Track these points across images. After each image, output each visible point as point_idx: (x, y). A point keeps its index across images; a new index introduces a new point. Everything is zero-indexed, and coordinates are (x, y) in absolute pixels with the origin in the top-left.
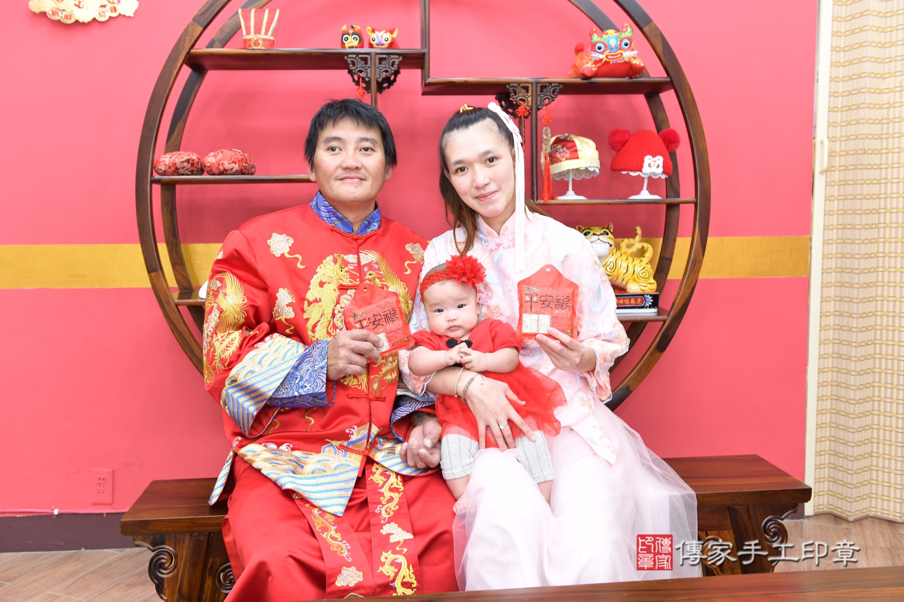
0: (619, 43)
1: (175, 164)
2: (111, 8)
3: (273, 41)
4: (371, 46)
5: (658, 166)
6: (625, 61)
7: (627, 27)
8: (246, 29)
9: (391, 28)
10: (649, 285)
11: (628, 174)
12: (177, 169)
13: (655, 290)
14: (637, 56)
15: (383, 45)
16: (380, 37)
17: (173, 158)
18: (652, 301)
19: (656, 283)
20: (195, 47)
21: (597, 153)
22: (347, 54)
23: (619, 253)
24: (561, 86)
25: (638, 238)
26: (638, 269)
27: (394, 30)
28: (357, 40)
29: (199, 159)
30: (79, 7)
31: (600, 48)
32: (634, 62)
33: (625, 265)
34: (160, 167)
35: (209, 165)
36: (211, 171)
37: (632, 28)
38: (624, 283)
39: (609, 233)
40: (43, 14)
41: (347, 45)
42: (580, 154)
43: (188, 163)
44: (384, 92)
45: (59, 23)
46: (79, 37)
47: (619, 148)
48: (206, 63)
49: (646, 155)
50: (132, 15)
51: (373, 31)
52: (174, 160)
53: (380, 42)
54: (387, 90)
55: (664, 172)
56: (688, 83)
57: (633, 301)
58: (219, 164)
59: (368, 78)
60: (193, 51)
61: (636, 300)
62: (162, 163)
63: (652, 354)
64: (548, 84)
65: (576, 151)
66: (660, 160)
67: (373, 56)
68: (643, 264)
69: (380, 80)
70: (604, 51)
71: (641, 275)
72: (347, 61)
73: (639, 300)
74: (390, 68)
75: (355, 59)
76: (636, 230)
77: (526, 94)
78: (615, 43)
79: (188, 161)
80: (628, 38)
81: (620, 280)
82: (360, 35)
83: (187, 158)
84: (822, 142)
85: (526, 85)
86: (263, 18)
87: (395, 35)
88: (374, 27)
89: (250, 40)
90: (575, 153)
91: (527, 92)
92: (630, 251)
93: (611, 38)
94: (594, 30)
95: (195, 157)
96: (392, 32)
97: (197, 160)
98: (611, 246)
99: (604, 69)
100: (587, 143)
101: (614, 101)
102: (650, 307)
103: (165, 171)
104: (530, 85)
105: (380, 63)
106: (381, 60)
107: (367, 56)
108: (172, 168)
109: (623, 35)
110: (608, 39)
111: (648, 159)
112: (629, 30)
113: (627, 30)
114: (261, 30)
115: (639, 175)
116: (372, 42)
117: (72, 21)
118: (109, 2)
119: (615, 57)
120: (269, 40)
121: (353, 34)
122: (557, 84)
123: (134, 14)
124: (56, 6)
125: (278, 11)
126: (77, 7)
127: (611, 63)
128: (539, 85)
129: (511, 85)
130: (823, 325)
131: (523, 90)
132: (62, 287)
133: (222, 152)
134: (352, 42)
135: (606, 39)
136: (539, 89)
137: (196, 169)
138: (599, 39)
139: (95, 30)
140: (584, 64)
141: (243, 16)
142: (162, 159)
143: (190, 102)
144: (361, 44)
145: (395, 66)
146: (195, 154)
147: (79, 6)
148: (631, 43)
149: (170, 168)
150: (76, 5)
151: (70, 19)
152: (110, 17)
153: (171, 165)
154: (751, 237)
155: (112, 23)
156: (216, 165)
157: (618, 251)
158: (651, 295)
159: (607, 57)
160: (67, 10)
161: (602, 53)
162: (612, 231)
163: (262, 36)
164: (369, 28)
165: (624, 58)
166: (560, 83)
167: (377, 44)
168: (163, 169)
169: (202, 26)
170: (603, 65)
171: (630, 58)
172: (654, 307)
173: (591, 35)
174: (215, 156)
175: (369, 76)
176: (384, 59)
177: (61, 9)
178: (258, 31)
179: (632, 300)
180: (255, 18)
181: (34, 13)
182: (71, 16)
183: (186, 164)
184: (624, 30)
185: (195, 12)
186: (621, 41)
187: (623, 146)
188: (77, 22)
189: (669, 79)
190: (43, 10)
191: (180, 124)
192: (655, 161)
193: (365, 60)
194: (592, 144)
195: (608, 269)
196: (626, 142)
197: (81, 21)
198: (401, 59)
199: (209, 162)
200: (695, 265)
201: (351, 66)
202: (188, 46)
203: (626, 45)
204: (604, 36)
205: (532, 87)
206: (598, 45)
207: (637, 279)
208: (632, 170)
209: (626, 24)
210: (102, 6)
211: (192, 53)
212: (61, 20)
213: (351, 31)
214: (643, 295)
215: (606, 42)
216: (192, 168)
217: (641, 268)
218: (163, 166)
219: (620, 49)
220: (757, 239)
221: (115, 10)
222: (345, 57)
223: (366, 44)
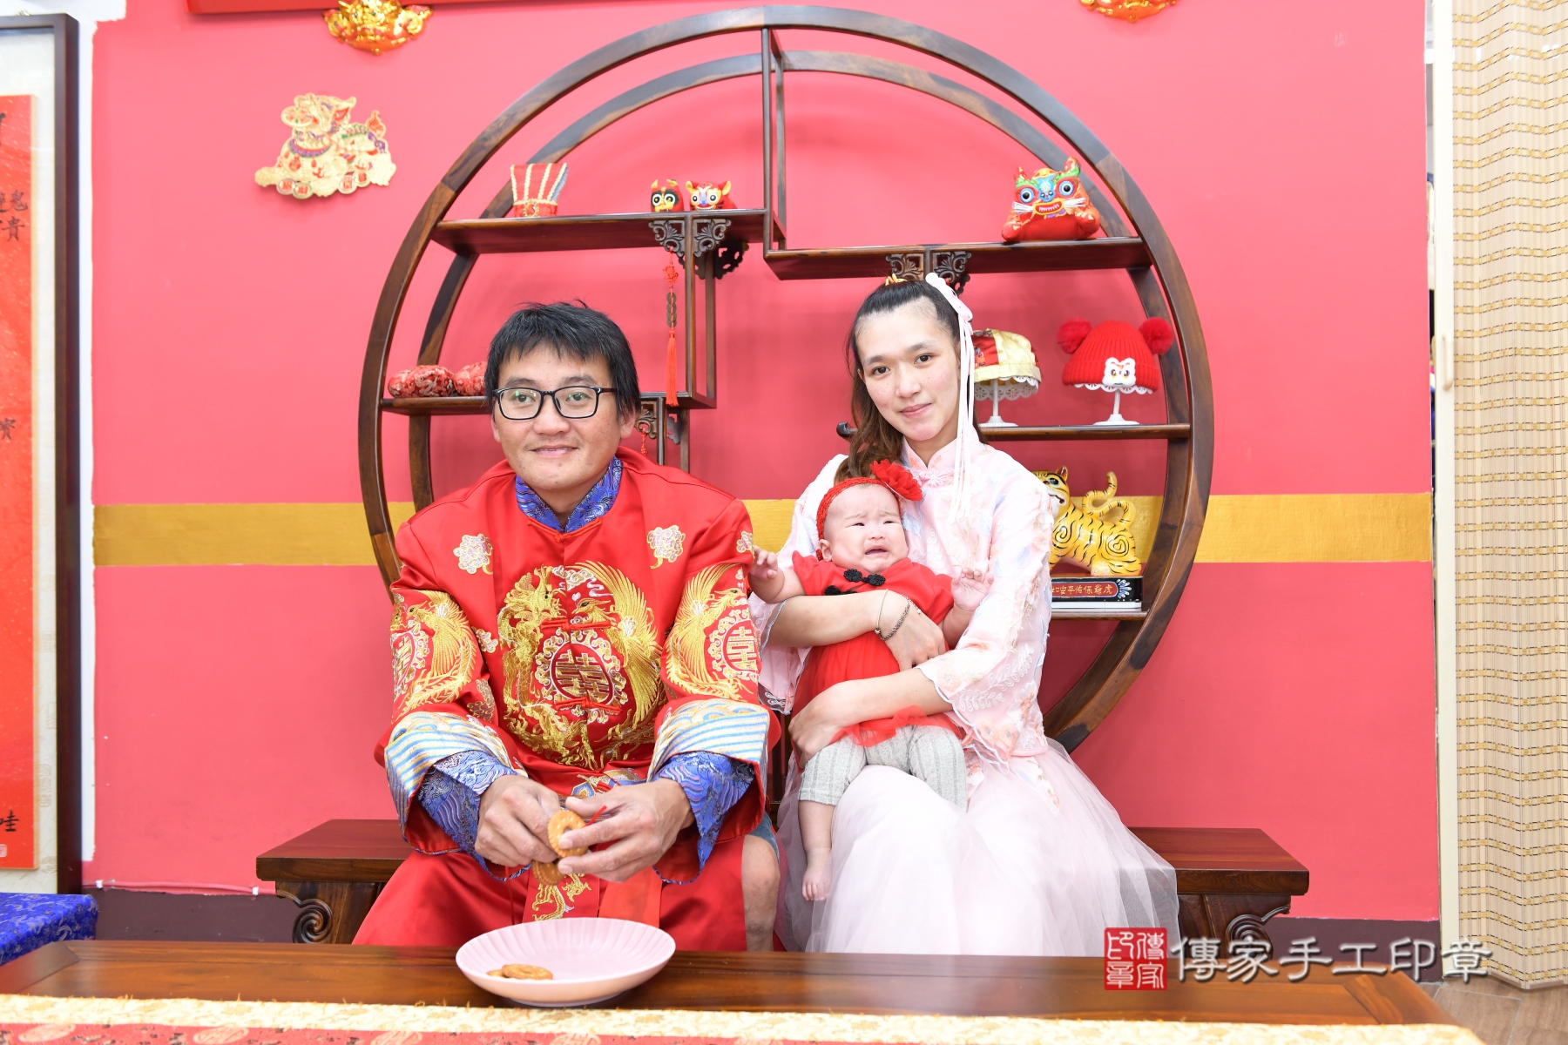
0: (1055, 188)
1: (414, 381)
2: (359, 176)
3: (556, 207)
4: (693, 207)
5: (1127, 374)
6: (1067, 214)
7: (1072, 162)
8: (518, 192)
9: (720, 182)
10: (1126, 565)
11: (1084, 387)
12: (417, 389)
13: (1138, 573)
14: (1084, 206)
15: (708, 205)
16: (703, 195)
17: (412, 373)
18: (1130, 589)
19: (1138, 561)
20: (445, 219)
21: (1033, 356)
22: (652, 221)
23: (1078, 514)
24: (970, 255)
25: (1111, 491)
26: (1109, 539)
27: (725, 184)
28: (672, 200)
29: (448, 374)
30: (319, 177)
31: (1026, 196)
32: (1080, 214)
33: (1085, 533)
34: (394, 387)
35: (461, 382)
36: (465, 392)
37: (1078, 163)
38: (1087, 561)
39: (1060, 482)
40: (272, 188)
41: (658, 209)
42: (1001, 357)
43: (433, 380)
44: (724, 276)
45: (290, 198)
46: (317, 215)
47: (1072, 349)
48: (476, 241)
49: (1109, 357)
50: (386, 183)
51: (695, 187)
52: (413, 376)
53: (704, 202)
54: (729, 273)
55: (1138, 384)
56: (1170, 243)
57: (1098, 590)
58: (474, 382)
59: (682, 252)
60: (441, 223)
61: (1104, 587)
62: (397, 381)
63: (1122, 672)
64: (949, 254)
65: (995, 352)
66: (1130, 364)
67: (690, 222)
68: (1116, 531)
69: (698, 255)
70: (1033, 200)
71: (1112, 548)
72: (652, 229)
73: (1109, 587)
74: (713, 238)
75: (664, 226)
76: (1108, 478)
77: (915, 269)
78: (1050, 189)
79: (432, 377)
80: (1070, 180)
81: (1079, 557)
82: (677, 194)
83: (430, 372)
84: (1444, 339)
85: (916, 255)
86: (543, 175)
87: (726, 191)
88: (696, 181)
89: (522, 206)
90: (993, 356)
91: (918, 266)
92: (1097, 511)
93: (1044, 180)
94: (1021, 170)
95: (442, 372)
96: (721, 188)
97: (445, 376)
98: (1062, 501)
99: (1036, 227)
100: (1016, 341)
101: (1088, 282)
102: (1127, 599)
103: (399, 391)
104: (922, 256)
105: (699, 231)
106: (700, 226)
107: (680, 222)
108: (410, 387)
109: (1063, 175)
110: (1038, 182)
111: (1111, 363)
112: (1074, 166)
113: (1069, 168)
114: (538, 192)
115: (1100, 388)
116: (693, 203)
117: (309, 194)
118: (358, 167)
119: (1049, 209)
120: (549, 206)
121: (666, 193)
122: (964, 253)
123: (389, 182)
124: (288, 177)
125: (565, 165)
126: (316, 177)
127: (1045, 218)
128: (935, 255)
129: (893, 256)
130: (1463, 644)
131: (911, 263)
132: (278, 564)
133: (480, 364)
134: (665, 204)
135: (1035, 182)
136: (935, 261)
137: (445, 390)
138: (1027, 183)
139: (339, 205)
140: (1006, 221)
141: (515, 174)
142: (398, 376)
143: (453, 298)
144: (678, 206)
145: (721, 234)
146: (444, 368)
147: (318, 175)
148: (1075, 187)
149: (407, 387)
150: (314, 174)
151: (306, 192)
152: (358, 188)
153: (408, 382)
154: (1325, 496)
155: (360, 195)
156: (471, 382)
157: (1077, 512)
158: (1127, 580)
159: (1037, 208)
160: (303, 182)
161: (1030, 204)
162: (1065, 479)
163: (540, 200)
164: (689, 183)
165: (1064, 210)
166: (967, 251)
167: (700, 206)
168: (398, 389)
169: (453, 189)
170: (1032, 221)
171: (1074, 210)
172: (1133, 600)
173: (1015, 178)
174: (469, 370)
175: (683, 249)
176: (706, 225)
177: (295, 179)
178: (533, 194)
179: (1097, 586)
180: (532, 176)
181: (261, 188)
182: (307, 188)
183: (429, 381)
184: (1067, 167)
185: (445, 169)
186: (1059, 184)
187: (1079, 345)
188: (314, 196)
189: (1139, 240)
190: (273, 183)
191: (439, 330)
192: (1123, 366)
193: (678, 227)
194: (1025, 343)
195: (1058, 538)
196: (1083, 339)
197: (319, 194)
198: (729, 223)
199: (461, 379)
200: (1190, 529)
201: (658, 236)
202: (434, 216)
203: (1067, 189)
204: (1034, 178)
205: (925, 257)
206: (1024, 192)
207: (1105, 555)
208: (1089, 383)
209: (1070, 159)
210: (348, 174)
211: (440, 227)
212: (295, 195)
213: (663, 189)
214: (1115, 580)
215: (1035, 187)
216: (440, 388)
217: (1112, 537)
218: (398, 385)
219: (1058, 195)
220: (1336, 501)
221: (363, 178)
222: (650, 224)
223: (687, 208)
